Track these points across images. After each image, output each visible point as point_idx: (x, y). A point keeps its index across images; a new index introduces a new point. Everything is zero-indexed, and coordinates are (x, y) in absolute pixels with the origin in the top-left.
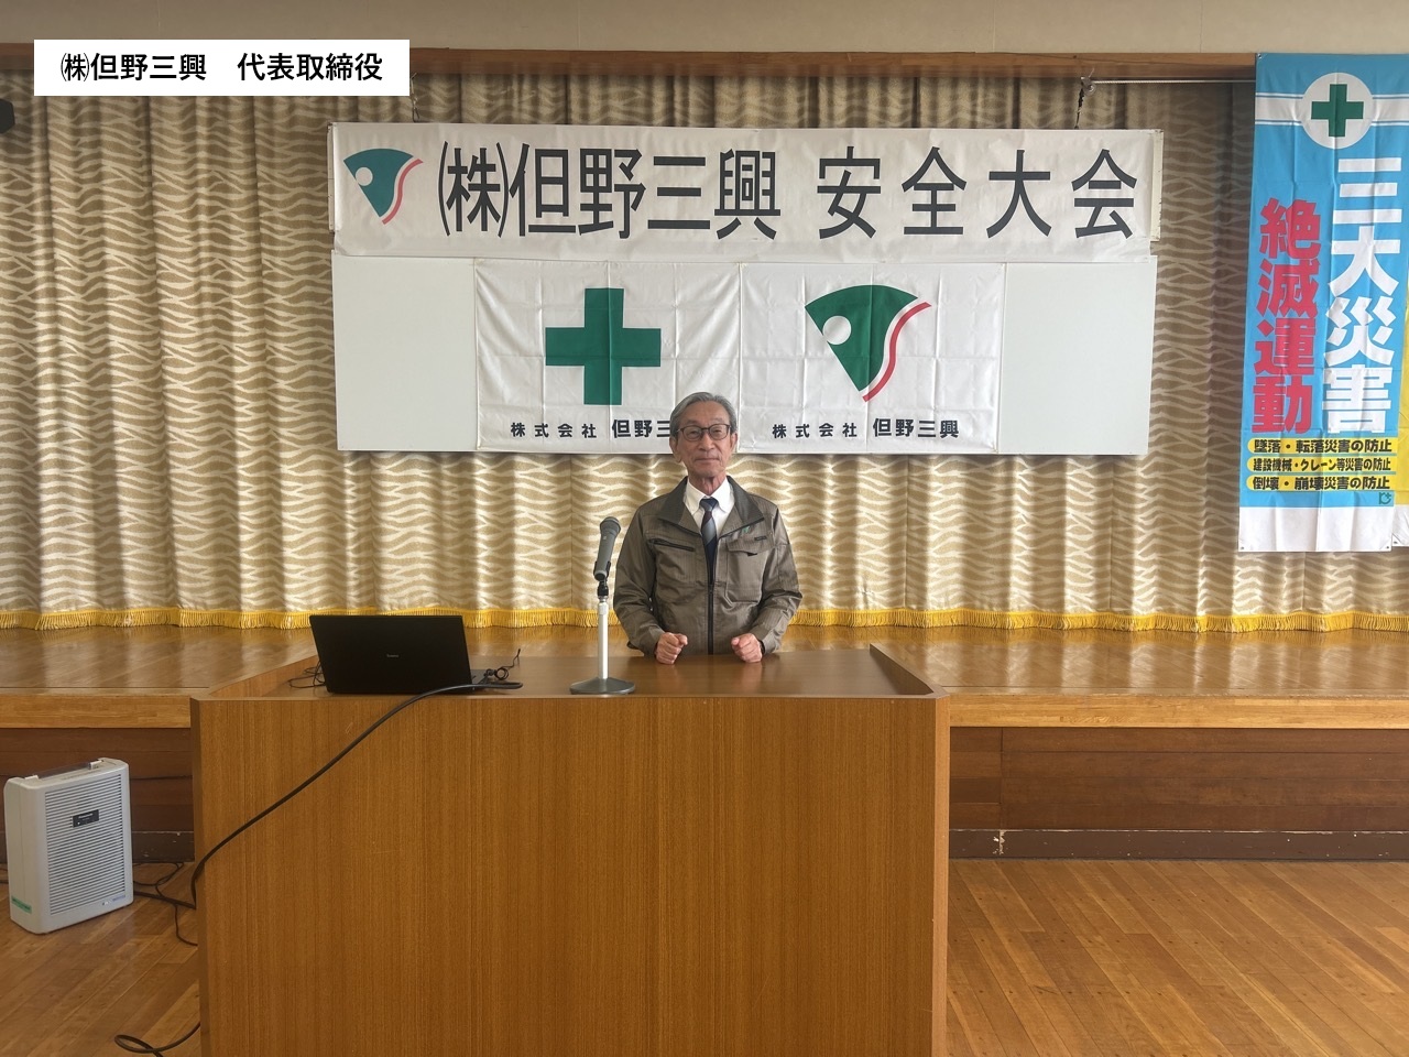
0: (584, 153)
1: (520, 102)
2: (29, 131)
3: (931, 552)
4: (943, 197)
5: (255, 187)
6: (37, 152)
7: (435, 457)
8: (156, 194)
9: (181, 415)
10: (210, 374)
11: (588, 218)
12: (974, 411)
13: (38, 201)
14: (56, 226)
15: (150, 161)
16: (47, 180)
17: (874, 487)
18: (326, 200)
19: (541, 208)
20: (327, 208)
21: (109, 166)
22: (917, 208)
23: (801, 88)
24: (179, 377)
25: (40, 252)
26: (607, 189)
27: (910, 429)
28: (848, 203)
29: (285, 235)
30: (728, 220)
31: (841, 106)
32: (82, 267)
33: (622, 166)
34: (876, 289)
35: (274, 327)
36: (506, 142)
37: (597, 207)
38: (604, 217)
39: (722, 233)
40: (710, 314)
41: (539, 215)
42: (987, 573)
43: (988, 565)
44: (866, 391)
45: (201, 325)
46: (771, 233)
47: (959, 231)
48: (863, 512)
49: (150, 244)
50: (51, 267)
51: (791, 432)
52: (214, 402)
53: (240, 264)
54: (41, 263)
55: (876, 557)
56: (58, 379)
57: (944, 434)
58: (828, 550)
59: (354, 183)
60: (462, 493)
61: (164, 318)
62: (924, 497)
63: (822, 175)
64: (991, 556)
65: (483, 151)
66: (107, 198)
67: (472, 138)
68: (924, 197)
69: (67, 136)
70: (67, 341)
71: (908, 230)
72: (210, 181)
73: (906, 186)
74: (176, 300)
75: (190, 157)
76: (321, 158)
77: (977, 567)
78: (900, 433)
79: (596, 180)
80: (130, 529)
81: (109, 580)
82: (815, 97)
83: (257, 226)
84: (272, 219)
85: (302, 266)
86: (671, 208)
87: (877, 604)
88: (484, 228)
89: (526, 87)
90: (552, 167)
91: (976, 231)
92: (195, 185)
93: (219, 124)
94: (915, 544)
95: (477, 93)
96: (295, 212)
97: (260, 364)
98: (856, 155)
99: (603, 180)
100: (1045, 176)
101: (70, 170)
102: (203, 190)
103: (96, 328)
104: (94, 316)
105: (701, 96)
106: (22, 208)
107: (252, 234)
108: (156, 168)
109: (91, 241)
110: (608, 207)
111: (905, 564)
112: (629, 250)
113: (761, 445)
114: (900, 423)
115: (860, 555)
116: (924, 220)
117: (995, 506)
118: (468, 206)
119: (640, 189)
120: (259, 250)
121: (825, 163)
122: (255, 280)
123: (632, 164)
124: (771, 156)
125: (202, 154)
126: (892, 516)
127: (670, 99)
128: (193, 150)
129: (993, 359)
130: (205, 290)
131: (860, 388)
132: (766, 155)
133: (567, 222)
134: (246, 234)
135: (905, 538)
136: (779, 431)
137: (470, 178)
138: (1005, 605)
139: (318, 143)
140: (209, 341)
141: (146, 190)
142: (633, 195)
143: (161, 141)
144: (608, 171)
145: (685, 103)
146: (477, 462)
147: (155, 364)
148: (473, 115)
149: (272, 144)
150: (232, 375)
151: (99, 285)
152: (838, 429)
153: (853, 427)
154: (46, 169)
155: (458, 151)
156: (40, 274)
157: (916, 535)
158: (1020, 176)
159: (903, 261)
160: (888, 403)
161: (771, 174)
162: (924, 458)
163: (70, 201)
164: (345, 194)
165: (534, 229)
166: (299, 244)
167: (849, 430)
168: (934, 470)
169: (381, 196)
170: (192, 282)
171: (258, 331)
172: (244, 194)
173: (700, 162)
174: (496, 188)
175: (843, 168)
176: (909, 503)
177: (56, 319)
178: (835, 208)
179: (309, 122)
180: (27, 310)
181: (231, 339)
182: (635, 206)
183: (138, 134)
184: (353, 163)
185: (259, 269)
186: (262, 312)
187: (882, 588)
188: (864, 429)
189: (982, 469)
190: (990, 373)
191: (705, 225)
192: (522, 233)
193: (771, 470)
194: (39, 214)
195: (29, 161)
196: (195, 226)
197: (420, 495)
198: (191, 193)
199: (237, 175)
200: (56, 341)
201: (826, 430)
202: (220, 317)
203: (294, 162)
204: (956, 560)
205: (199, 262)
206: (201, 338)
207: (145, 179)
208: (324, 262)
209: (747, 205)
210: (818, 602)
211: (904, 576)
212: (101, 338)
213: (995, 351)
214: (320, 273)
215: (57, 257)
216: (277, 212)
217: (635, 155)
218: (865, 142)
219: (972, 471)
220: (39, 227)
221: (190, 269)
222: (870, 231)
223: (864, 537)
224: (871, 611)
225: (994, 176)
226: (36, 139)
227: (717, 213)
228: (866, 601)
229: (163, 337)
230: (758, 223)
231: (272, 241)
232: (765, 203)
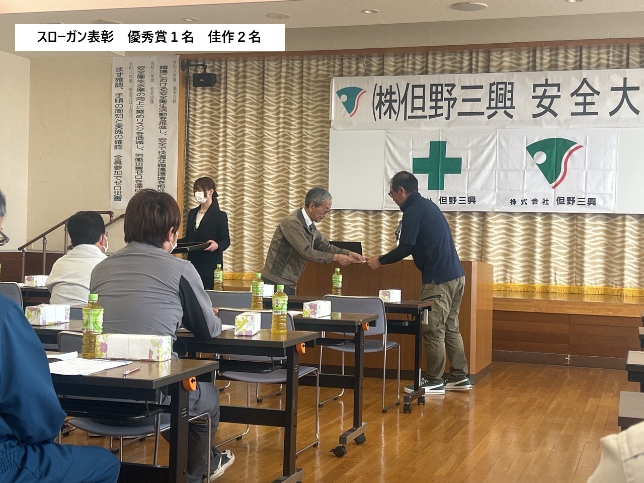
0: (432, 85)
1: (408, 64)
2: (220, 83)
3: (586, 259)
4: (589, 99)
5: (302, 102)
6: (222, 91)
7: (366, 211)
8: (265, 106)
9: (269, 194)
10: (281, 178)
11: (433, 112)
12: (604, 194)
13: (222, 110)
14: (228, 120)
15: (263, 93)
16: (225, 102)
17: (561, 229)
18: (329, 107)
19: (413, 109)
20: (329, 110)
21: (248, 96)
22: (577, 104)
23: (529, 53)
24: (269, 179)
25: (221, 130)
26: (441, 100)
27: (574, 201)
28: (546, 102)
29: (312, 121)
30: (492, 111)
31: (546, 60)
32: (236, 136)
33: (448, 90)
34: (558, 140)
35: (306, 159)
36: (401, 83)
37: (436, 108)
38: (439, 111)
39: (489, 117)
40: (483, 151)
41: (412, 112)
42: (614, 270)
43: (614, 266)
44: (553, 184)
45: (278, 158)
46: (511, 117)
47: (596, 114)
48: (554, 239)
49: (261, 126)
50: (225, 136)
51: (519, 202)
52: (281, 189)
53: (294, 133)
54: (221, 134)
55: (562, 261)
56: (225, 180)
57: (589, 204)
58: (538, 257)
59: (340, 101)
60: (377, 228)
61: (265, 156)
62: (583, 233)
63: (534, 91)
64: (616, 262)
65: (391, 86)
66: (247, 109)
67: (385, 82)
68: (580, 99)
69: (233, 85)
70: (229, 165)
71: (573, 114)
72: (285, 101)
73: (572, 95)
74: (270, 148)
75: (278, 91)
76: (327, 90)
77: (610, 267)
78: (569, 203)
79: (437, 96)
80: (247, 240)
81: (238, 261)
82: (534, 56)
83: (302, 118)
84: (307, 115)
85: (318, 134)
86: (468, 107)
87: (562, 283)
88: (390, 118)
89: (410, 58)
90: (419, 92)
91: (604, 113)
92: (280, 102)
93: (289, 78)
94: (579, 255)
95: (390, 61)
96: (316, 112)
97: (299, 174)
98: (549, 82)
99: (439, 96)
100: (637, 88)
101: (233, 98)
102: (282, 104)
103: (239, 159)
104: (239, 155)
105: (484, 58)
106: (216, 113)
107: (299, 121)
108: (265, 96)
109: (240, 125)
110: (441, 108)
111: (575, 264)
112: (449, 125)
113: (506, 208)
114: (569, 199)
115: (552, 260)
116: (580, 109)
117: (617, 238)
118: (384, 109)
119: (455, 100)
120: (302, 128)
121: (535, 86)
122: (299, 139)
123: (452, 89)
124: (512, 84)
125: (283, 90)
126: (570, 242)
127: (471, 60)
128: (280, 89)
129: (612, 170)
130: (281, 144)
131: (551, 183)
132: (509, 84)
133: (424, 114)
134: (297, 121)
135: (575, 252)
136: (513, 202)
137: (385, 97)
138: (622, 285)
139: (327, 84)
140: (281, 164)
141: (261, 105)
142: (452, 102)
143: (268, 86)
144: (442, 93)
145: (477, 61)
146: (383, 214)
147: (260, 174)
148: (388, 70)
149: (309, 85)
150: (289, 178)
151: (241, 143)
152: (540, 201)
153: (547, 200)
154: (225, 97)
155: (381, 87)
156: (221, 139)
157: (579, 251)
158: (625, 89)
159: (570, 127)
160: (564, 190)
161: (511, 91)
162: (583, 215)
163: (233, 110)
164: (336, 105)
165: (410, 117)
166: (317, 125)
167: (545, 202)
168: (587, 221)
169: (350, 106)
170: (276, 141)
171: (300, 160)
172: (298, 105)
173: (481, 87)
174: (395, 101)
175: (544, 88)
176: (577, 236)
177: (225, 156)
178: (539, 105)
179: (324, 76)
180: (215, 153)
181: (289, 164)
182: (452, 107)
183: (259, 83)
184: (340, 93)
185: (301, 136)
186: (301, 152)
187: (564, 275)
188: (552, 201)
189: (612, 221)
190: (611, 177)
191: (482, 114)
192: (405, 119)
193: (512, 220)
194: (222, 115)
195: (220, 95)
196: (278, 119)
197: (360, 228)
198: (277, 105)
199: (295, 98)
200: (225, 165)
201: (535, 201)
202: (286, 155)
203: (317, 92)
204: (601, 264)
205: (278, 133)
206: (277, 163)
207: (261, 100)
208: (326, 132)
209: (500, 105)
210: (533, 281)
211: (575, 270)
212: (241, 163)
213: (613, 166)
214: (325, 136)
215: (228, 132)
216: (310, 113)
217: (453, 86)
218: (553, 77)
219: (609, 222)
220: (222, 120)
221: (275, 136)
222: (555, 115)
223: (555, 251)
224: (558, 285)
225: (613, 89)
226: (222, 86)
227: (487, 108)
228: (555, 281)
229: (264, 163)
230: (505, 112)
231: (307, 124)
232: (508, 104)
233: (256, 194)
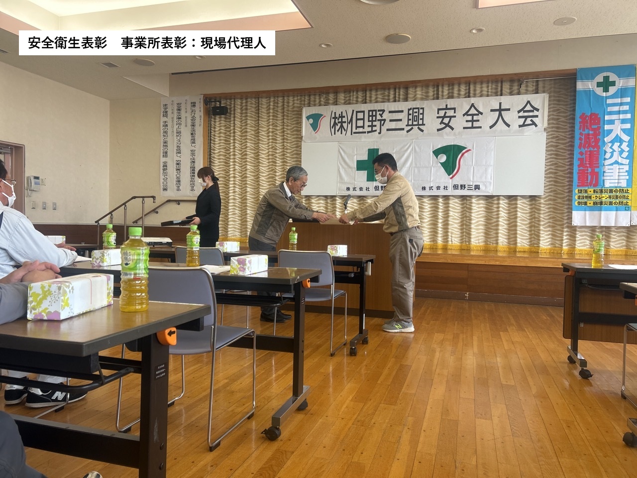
0: (369, 111)
1: (353, 98)
2: (231, 114)
3: (473, 226)
4: (475, 118)
5: (283, 125)
6: (232, 119)
7: (326, 197)
8: (260, 128)
9: (263, 186)
10: (270, 176)
11: (370, 129)
12: (485, 182)
13: (232, 131)
14: (236, 138)
15: (258, 120)
16: (234, 126)
17: (455, 205)
18: (301, 128)
19: (357, 127)
20: (301, 130)
21: (249, 122)
22: (467, 121)
23: (434, 88)
24: (263, 176)
25: (232, 145)
26: (375, 121)
27: (465, 187)
28: (446, 120)
29: (290, 138)
30: (410, 127)
31: (446, 92)
32: (241, 148)
33: (380, 114)
34: (454, 146)
35: (287, 162)
36: (347, 110)
37: (372, 126)
38: (374, 128)
39: (408, 131)
40: (403, 155)
41: (356, 129)
42: (491, 233)
43: (492, 231)
44: (451, 176)
45: (269, 162)
46: (422, 131)
47: (480, 127)
48: (451, 213)
49: (257, 141)
50: (234, 148)
51: (427, 189)
52: (271, 183)
53: (279, 146)
54: (232, 147)
55: (456, 228)
56: (234, 177)
57: (475, 189)
58: (440, 225)
59: (308, 123)
60: (333, 208)
61: (260, 161)
62: (471, 209)
63: (438, 113)
64: (493, 228)
65: (342, 112)
66: (248, 130)
67: (338, 109)
68: (470, 118)
69: (239, 115)
70: (237, 167)
71: (464, 128)
72: (273, 124)
73: (464, 115)
74: (263, 156)
75: (268, 118)
76: (300, 116)
77: (489, 232)
78: (461, 189)
79: (372, 118)
80: (249, 216)
81: (244, 230)
82: (438, 90)
83: (284, 136)
84: (287, 134)
85: (294, 146)
86: (393, 125)
87: (456, 242)
88: (341, 133)
89: (355, 94)
90: (360, 116)
91: (486, 127)
92: (269, 126)
93: (276, 109)
94: (468, 224)
95: (341, 96)
96: (293, 131)
97: (283, 173)
98: (448, 107)
99: (374, 119)
100: (509, 110)
101: (239, 123)
102: (271, 127)
103: (244, 164)
104: (243, 161)
105: (404, 92)
106: (228, 133)
107: (282, 138)
108: (260, 121)
109: (244, 141)
110: (375, 126)
111: (465, 230)
112: (381, 137)
113: (418, 192)
114: (461, 186)
115: (450, 227)
116: (470, 124)
117: (494, 212)
118: (337, 128)
119: (385, 120)
120: (284, 142)
121: (439, 110)
122: (282, 150)
123: (382, 113)
124: (423, 109)
125: (271, 117)
126: (461, 215)
127: (395, 94)
128: (269, 116)
129: (491, 166)
130: (270, 153)
131: (449, 175)
132: (421, 108)
133: (364, 130)
134: (281, 138)
135: (465, 222)
136: (424, 188)
137: (338, 120)
138: (497, 243)
139: (300, 113)
140: (270, 167)
141: (257, 127)
142: (382, 122)
143: (262, 115)
144: (376, 116)
145: (399, 95)
146: (337, 198)
147: (257, 173)
148: (340, 102)
149: (288, 114)
150: (276, 175)
151: (245, 153)
152: (442, 188)
153: (447, 187)
154: (234, 123)
155: (335, 113)
156: (232, 150)
157: (468, 221)
158: (500, 110)
159: (463, 137)
160: (458, 180)
161: (423, 114)
162: (470, 196)
163: (239, 131)
164: (306, 125)
165: (354, 133)
166: (294, 140)
167: (445, 188)
168: (474, 200)
169: (315, 126)
170: (267, 151)
171: (283, 164)
172: (281, 127)
173: (402, 111)
174: (345, 122)
175: (445, 111)
176: (466, 211)
177: (235, 162)
178: (442, 123)
179: (298, 107)
180: (228, 160)
181: (276, 166)
182: (383, 125)
183: (256, 113)
184: (308, 118)
185: (284, 147)
186: (284, 158)
187: (458, 237)
188: (450, 188)
189: (490, 200)
190: (490, 170)
191: (403, 129)
192: (352, 134)
193: (422, 201)
194: (232, 135)
195: (230, 121)
196: (268, 136)
197: (322, 208)
198: (268, 128)
199: (279, 122)
200: (234, 167)
201: (438, 188)
202: (274, 160)
203: (293, 118)
204: (482, 229)
205: (269, 146)
206: (268, 166)
207: (257, 125)
208: (300, 145)
209: (415, 123)
210: (436, 241)
211: (465, 234)
212: (245, 166)
213: (492, 163)
214: (299, 147)
215: (236, 146)
216: (289, 132)
217: (383, 111)
218: (451, 103)
219: (488, 201)
220: (232, 138)
221: (267, 148)
222: (452, 129)
223: (451, 221)
224: (453, 244)
225: (492, 110)
226: (232, 116)
227: (407, 126)
228: (452, 241)
229: (260, 166)
230: (419, 128)
231: (287, 140)
232: (421, 122)
233: (255, 186)
